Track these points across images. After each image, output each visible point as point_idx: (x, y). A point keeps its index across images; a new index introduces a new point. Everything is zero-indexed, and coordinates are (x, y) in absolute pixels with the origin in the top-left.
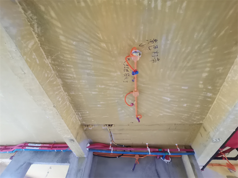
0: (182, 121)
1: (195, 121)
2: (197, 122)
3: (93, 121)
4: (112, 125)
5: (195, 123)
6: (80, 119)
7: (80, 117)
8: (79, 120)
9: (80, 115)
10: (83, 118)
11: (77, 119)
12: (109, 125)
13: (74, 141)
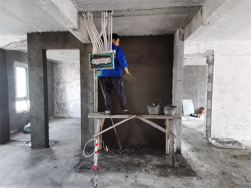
0: (183, 3)
1: (196, 3)
2: (197, 4)
3: (90, 8)
4: (111, 11)
5: (195, 5)
6: (75, 5)
7: (75, 3)
8: (75, 7)
9: (75, 1)
10: (78, 4)
11: (73, 5)
12: (108, 12)
13: (77, 30)
